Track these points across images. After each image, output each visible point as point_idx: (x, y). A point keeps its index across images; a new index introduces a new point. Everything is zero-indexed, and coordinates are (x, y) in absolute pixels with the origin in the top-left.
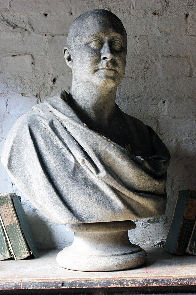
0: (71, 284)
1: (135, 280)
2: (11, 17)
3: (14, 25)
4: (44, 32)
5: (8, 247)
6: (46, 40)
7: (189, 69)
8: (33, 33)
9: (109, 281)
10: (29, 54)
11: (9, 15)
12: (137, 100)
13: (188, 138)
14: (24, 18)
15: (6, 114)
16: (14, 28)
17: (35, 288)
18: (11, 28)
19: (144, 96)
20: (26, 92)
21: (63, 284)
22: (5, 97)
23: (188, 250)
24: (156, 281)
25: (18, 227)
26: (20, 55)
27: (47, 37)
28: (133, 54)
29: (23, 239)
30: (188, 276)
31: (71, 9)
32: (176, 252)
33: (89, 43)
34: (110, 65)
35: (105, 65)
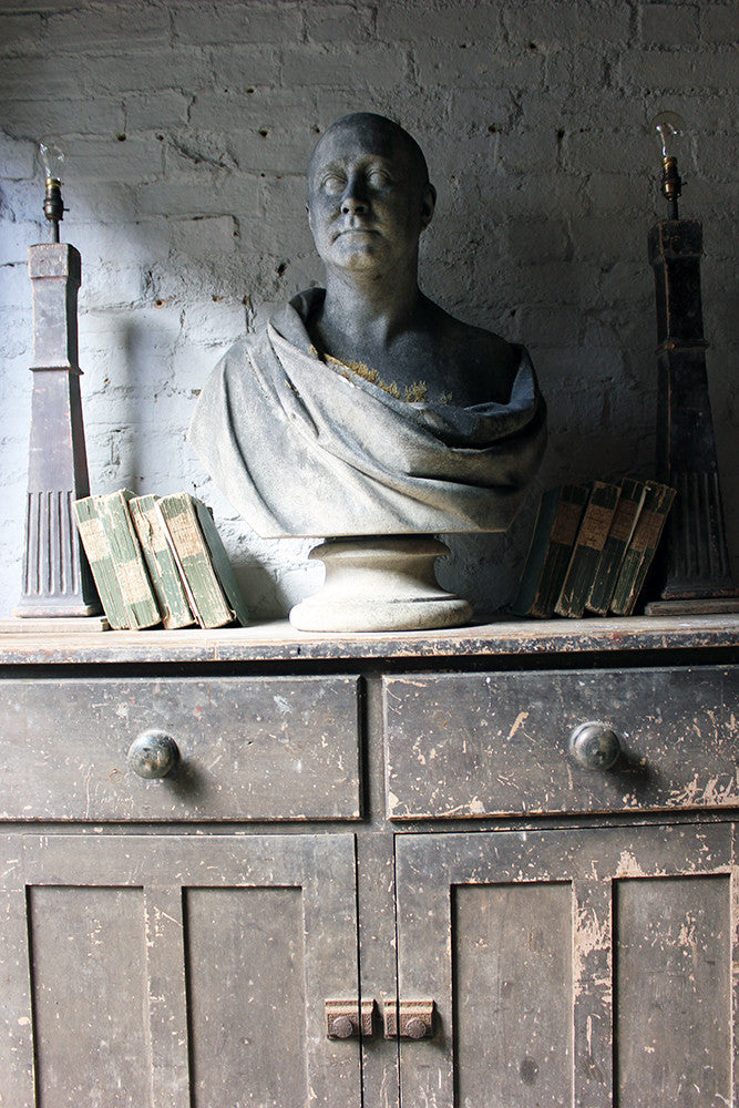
0: (315, 651)
1: (445, 643)
2: (191, 140)
3: (197, 156)
4: (260, 168)
5: (188, 604)
6: (265, 185)
7: (565, 244)
8: (236, 172)
9: (393, 645)
10: (229, 215)
11: (187, 136)
12: (456, 308)
13: (564, 389)
14: (219, 141)
15: (182, 340)
16: (196, 162)
17: (242, 657)
18: (191, 161)
19: (472, 300)
20: (221, 293)
21: (299, 650)
22: (178, 305)
23: (558, 609)
24: (489, 644)
25: (207, 560)
26: (209, 217)
27: (266, 178)
29: (217, 585)
31: (317, 121)
32: (535, 612)
33: (323, 185)
34: (357, 223)
35: (347, 225)
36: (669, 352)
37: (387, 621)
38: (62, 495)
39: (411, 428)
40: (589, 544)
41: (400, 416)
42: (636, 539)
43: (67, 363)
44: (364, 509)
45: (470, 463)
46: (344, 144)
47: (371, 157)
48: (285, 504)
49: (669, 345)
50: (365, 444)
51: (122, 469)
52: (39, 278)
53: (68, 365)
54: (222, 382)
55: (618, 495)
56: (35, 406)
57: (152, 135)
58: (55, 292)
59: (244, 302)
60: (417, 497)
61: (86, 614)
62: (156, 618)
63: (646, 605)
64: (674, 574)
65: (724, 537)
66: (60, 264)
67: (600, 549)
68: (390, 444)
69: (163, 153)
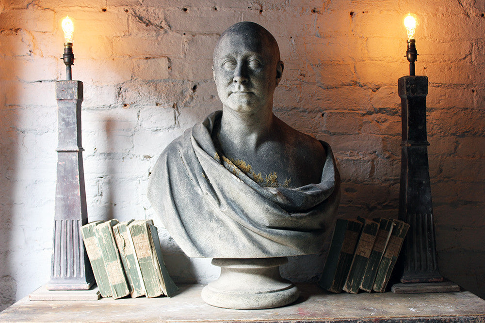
2: (144, 12)
3: (147, 22)
4: (183, 30)
6: (185, 40)
8: (169, 32)
10: (165, 57)
11: (141, 10)
12: (291, 112)
13: (350, 158)
14: (160, 14)
15: (138, 128)
16: (147, 25)
18: (144, 25)
19: (300, 108)
20: (161, 102)
22: (136, 107)
23: (345, 288)
26: (154, 58)
27: (186, 36)
28: (287, 58)
30: (344, 318)
31: (216, 4)
32: (332, 290)
33: (223, 65)
34: (242, 88)
35: (236, 89)
36: (408, 148)
37: (255, 304)
38: (74, 222)
39: (270, 204)
40: (362, 254)
41: (264, 197)
42: (387, 251)
43: (77, 148)
44: (244, 246)
45: (300, 221)
46: (235, 44)
47: (250, 53)
48: (202, 241)
49: (408, 144)
50: (245, 211)
51: (104, 199)
52: (61, 100)
53: (78, 150)
54: (166, 166)
55: (378, 228)
56: (58, 172)
57: (122, 9)
58: (70, 108)
59: (174, 107)
60: (273, 239)
61: (88, 289)
62: (127, 292)
63: (392, 286)
64: (408, 268)
65: (435, 248)
66: (73, 93)
67: (368, 257)
68: (259, 212)
69: (128, 19)
